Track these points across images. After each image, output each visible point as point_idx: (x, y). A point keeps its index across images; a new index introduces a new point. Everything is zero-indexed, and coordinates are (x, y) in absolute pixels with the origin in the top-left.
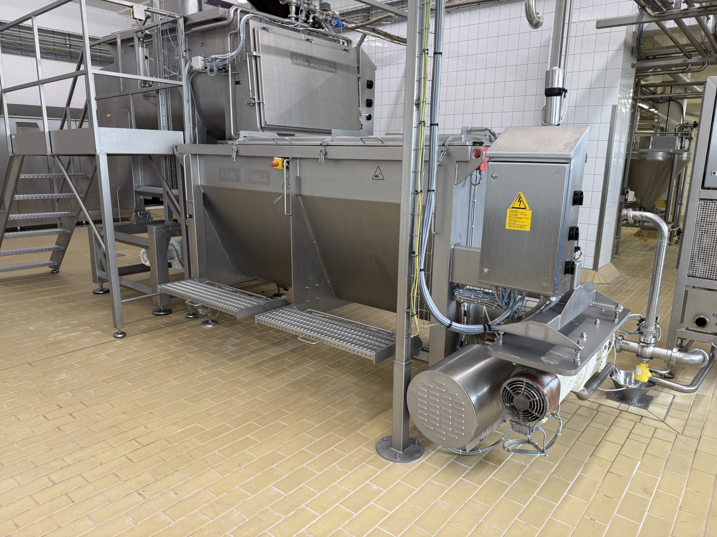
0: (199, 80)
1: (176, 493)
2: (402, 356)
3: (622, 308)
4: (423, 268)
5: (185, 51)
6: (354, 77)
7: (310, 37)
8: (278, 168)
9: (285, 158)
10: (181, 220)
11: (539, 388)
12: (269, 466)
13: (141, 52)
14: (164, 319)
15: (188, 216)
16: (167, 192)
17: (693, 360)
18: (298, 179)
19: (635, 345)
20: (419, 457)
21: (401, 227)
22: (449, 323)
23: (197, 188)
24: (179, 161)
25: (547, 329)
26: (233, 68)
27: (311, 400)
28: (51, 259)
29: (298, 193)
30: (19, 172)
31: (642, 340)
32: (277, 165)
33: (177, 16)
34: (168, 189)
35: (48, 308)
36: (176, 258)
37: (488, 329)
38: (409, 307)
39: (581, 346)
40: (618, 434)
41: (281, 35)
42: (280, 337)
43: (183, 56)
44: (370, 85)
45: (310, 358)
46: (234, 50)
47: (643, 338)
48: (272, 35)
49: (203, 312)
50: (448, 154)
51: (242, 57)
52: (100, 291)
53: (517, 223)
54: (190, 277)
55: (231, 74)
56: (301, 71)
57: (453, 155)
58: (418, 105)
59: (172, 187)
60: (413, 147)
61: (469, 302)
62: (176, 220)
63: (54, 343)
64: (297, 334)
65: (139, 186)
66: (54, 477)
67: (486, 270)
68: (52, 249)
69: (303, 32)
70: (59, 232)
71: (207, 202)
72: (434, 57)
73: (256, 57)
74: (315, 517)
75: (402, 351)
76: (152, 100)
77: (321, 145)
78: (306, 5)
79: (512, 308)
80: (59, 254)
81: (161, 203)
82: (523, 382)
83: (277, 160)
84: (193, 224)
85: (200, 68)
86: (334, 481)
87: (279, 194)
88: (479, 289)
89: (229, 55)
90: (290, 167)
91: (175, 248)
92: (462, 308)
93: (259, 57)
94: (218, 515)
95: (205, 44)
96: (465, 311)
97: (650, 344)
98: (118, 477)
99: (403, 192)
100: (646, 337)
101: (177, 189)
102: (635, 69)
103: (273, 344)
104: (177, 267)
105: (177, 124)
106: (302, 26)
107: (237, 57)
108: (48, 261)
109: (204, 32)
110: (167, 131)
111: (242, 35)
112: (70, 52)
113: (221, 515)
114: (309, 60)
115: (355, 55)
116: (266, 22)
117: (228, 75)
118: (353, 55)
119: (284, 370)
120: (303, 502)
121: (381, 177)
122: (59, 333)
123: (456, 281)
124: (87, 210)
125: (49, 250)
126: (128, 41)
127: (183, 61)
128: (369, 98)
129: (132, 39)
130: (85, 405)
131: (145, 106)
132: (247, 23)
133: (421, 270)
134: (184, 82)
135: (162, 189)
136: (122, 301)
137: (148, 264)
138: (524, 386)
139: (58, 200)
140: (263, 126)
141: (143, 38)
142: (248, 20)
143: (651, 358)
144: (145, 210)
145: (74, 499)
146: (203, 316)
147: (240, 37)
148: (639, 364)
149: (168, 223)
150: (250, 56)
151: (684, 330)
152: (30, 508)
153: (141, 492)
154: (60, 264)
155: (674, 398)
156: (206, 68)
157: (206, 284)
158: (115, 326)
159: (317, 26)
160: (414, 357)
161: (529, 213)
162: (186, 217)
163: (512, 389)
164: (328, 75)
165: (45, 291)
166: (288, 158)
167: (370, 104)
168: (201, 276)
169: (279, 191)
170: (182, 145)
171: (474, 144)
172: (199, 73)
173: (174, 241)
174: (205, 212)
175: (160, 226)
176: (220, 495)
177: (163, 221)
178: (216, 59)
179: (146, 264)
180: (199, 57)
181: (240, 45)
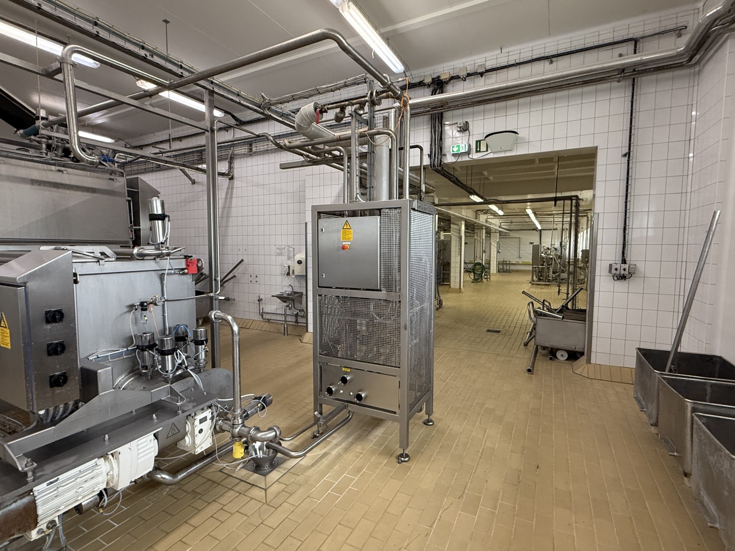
7: (63, 169)
114: (57, 186)
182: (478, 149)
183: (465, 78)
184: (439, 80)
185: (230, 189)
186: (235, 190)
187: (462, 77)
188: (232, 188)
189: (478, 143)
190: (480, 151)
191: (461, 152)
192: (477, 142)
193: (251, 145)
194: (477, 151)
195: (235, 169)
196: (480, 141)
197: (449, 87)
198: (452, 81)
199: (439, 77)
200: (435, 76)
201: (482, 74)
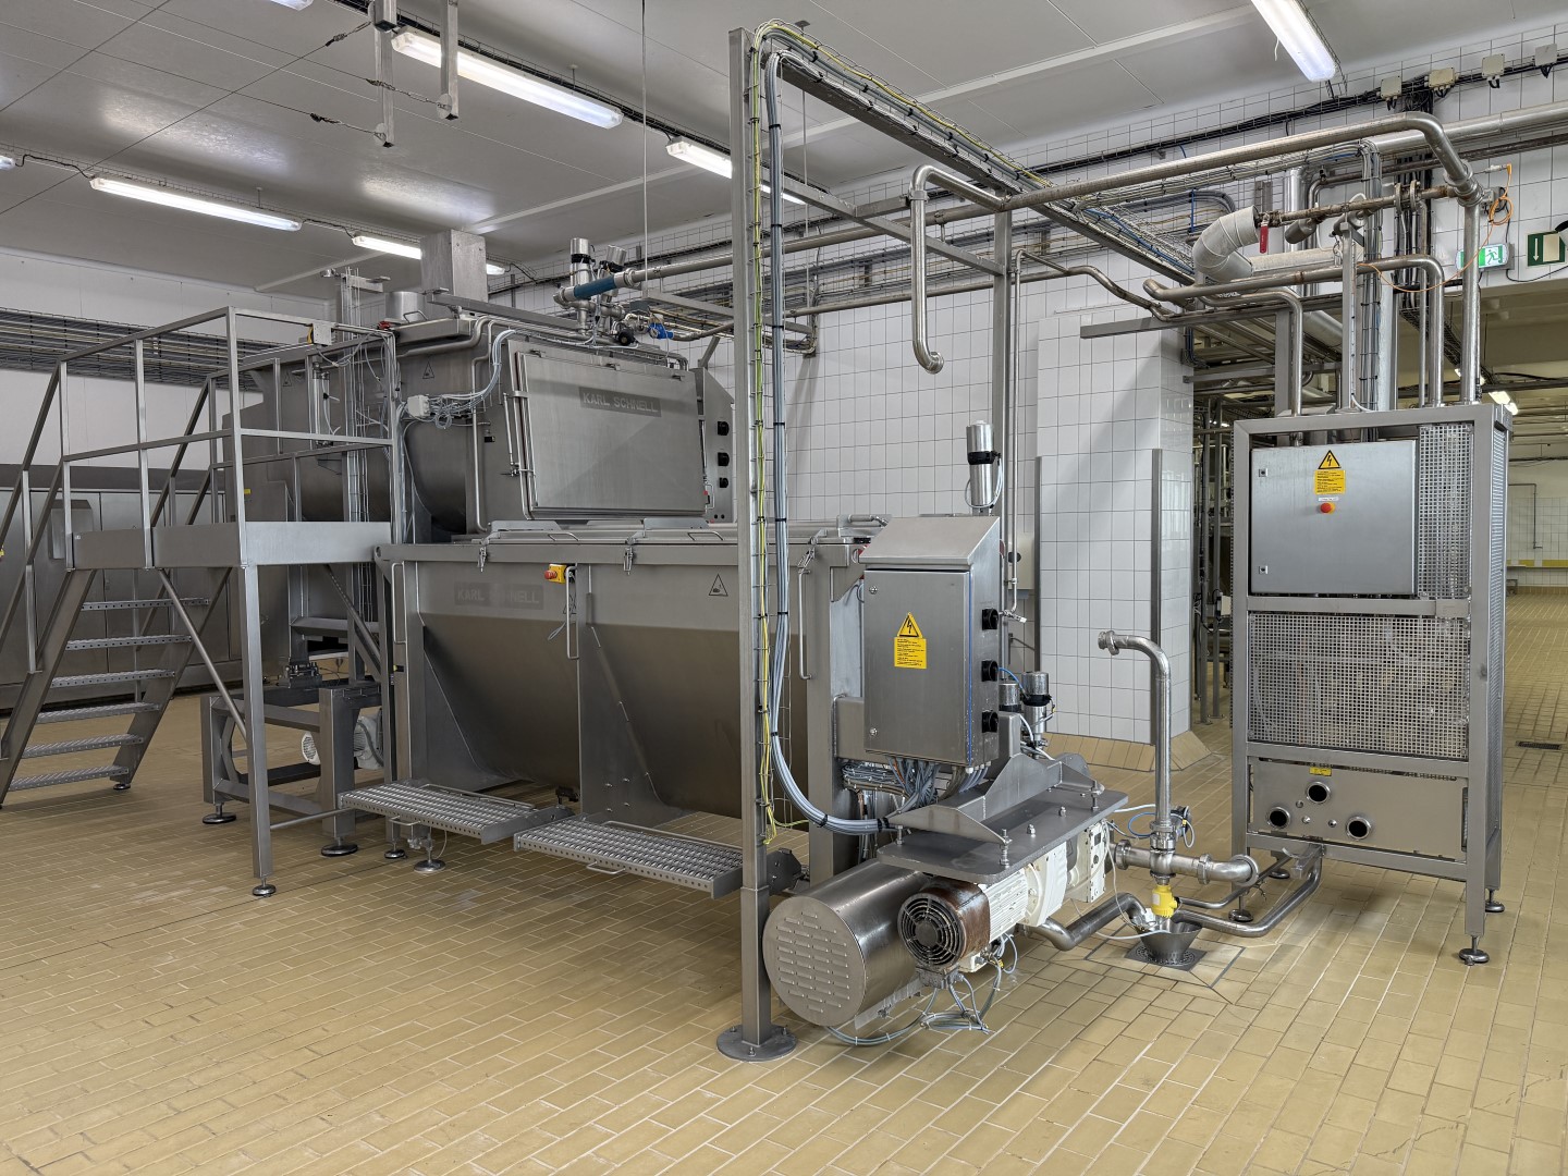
0: (419, 435)
1: (382, 1116)
2: (753, 878)
3: (1103, 788)
4: (776, 730)
5: (397, 390)
6: (693, 420)
7: (612, 361)
8: (556, 580)
9: (568, 565)
10: (382, 679)
11: (949, 907)
12: (536, 1074)
13: (316, 386)
14: (344, 863)
15: (395, 668)
16: (356, 626)
17: (1234, 873)
18: (591, 598)
19: (1145, 855)
20: (788, 1051)
21: (742, 669)
22: (823, 817)
23: (414, 618)
24: (381, 572)
25: (958, 815)
26: (481, 417)
27: (611, 980)
28: (115, 764)
29: (590, 621)
30: (83, 600)
31: (1154, 845)
32: (554, 576)
33: (383, 335)
34: (359, 622)
35: (121, 851)
36: (368, 748)
37: (884, 826)
38: (759, 796)
39: (1007, 839)
40: (1129, 1008)
41: (561, 360)
42: (559, 883)
43: (393, 397)
44: (723, 429)
45: (614, 915)
46: (482, 389)
47: (1154, 841)
48: (546, 362)
49: (418, 844)
50: (818, 556)
51: (495, 399)
52: (218, 818)
53: (910, 658)
54: (395, 779)
55: (477, 426)
56: (598, 417)
57: (825, 557)
58: (754, 493)
59: (365, 618)
60: (752, 552)
61: (871, 789)
62: (370, 678)
63: (144, 909)
64: (586, 861)
65: (300, 618)
66: (178, 1104)
67: (873, 731)
68: (122, 741)
69: (601, 352)
70: (140, 708)
71: (431, 642)
72: (774, 429)
73: (519, 399)
74: (608, 1136)
75: (752, 873)
76: (333, 466)
77: (626, 543)
78: (604, 308)
79: (919, 791)
80: (133, 751)
81: (344, 648)
82: (926, 900)
83: (555, 568)
84: (404, 683)
85: (422, 414)
86: (643, 1090)
87: (559, 624)
88: (881, 766)
89: (473, 395)
90: (577, 580)
91: (365, 729)
92: (860, 802)
93: (526, 399)
94: (452, 1140)
95: (431, 375)
96: (865, 806)
97: (1166, 850)
98: (284, 1099)
99: (741, 617)
100: (1159, 839)
101: (375, 620)
102: (1191, 386)
103: (545, 896)
104: (367, 763)
105: (378, 509)
106: (598, 343)
107: (487, 400)
108: (109, 766)
109: (428, 355)
110: (361, 523)
111: (495, 364)
112: (160, 364)
113: (456, 1141)
114: (610, 398)
115: (693, 384)
116: (538, 341)
117: (472, 427)
118: (689, 384)
119: (565, 937)
120: (590, 1119)
121: (722, 592)
122: (150, 893)
123: (846, 754)
124: (213, 663)
125: (117, 743)
126: (294, 367)
127: (392, 404)
128: (722, 451)
129: (301, 363)
130: (216, 1003)
131: (322, 477)
132: (504, 345)
133: (773, 734)
134: (394, 441)
135: (345, 622)
136: (273, 827)
137: (315, 760)
138: (929, 907)
139: (139, 648)
140: (532, 509)
141: (320, 364)
142: (506, 340)
143: (1173, 875)
144: (307, 662)
145: (215, 1131)
146: (415, 854)
147: (492, 367)
148: (1156, 888)
149: (355, 682)
150: (510, 398)
151: (1255, 834)
152: (145, 1144)
153: (325, 1117)
154: (134, 771)
155: (1241, 952)
156: (433, 414)
157: (425, 788)
158: (257, 875)
159: (624, 340)
160: (787, 890)
161: (922, 642)
162: (391, 671)
163: (913, 913)
164: (646, 420)
165: (109, 822)
166: (574, 565)
167: (723, 460)
168: (415, 777)
169: (555, 617)
170: (387, 545)
171: (857, 540)
172: (418, 422)
173: (367, 717)
174: (425, 662)
175: (342, 689)
176: (454, 1114)
177: (345, 681)
178: (450, 400)
179: (311, 761)
180: (421, 396)
181: (493, 381)
182: (1536, 257)
183: (1498, 81)
184: (1423, 87)
185: (808, 380)
186: (820, 383)
187: (1490, 79)
188: (813, 378)
189: (1535, 241)
190: (1540, 262)
191: (1487, 265)
192: (1531, 238)
193: (868, 269)
194: (1531, 262)
195: (821, 331)
196: (1540, 236)
197: (1448, 105)
198: (1456, 89)
199: (1421, 79)
200: (1408, 77)
201: (1545, 70)
